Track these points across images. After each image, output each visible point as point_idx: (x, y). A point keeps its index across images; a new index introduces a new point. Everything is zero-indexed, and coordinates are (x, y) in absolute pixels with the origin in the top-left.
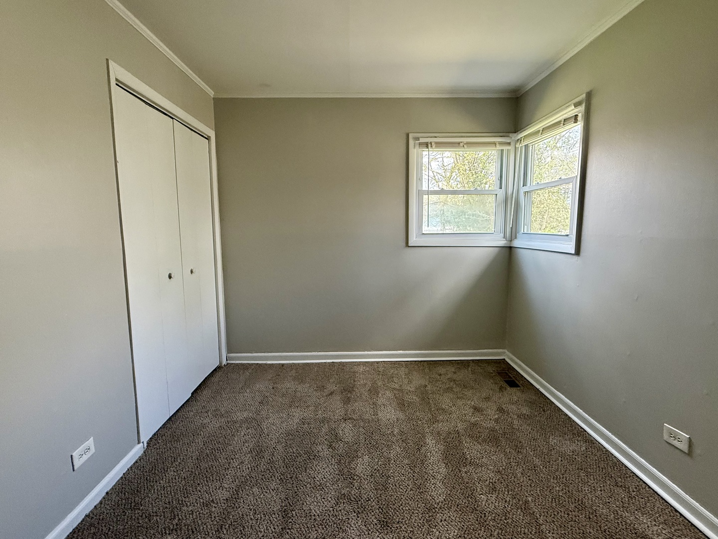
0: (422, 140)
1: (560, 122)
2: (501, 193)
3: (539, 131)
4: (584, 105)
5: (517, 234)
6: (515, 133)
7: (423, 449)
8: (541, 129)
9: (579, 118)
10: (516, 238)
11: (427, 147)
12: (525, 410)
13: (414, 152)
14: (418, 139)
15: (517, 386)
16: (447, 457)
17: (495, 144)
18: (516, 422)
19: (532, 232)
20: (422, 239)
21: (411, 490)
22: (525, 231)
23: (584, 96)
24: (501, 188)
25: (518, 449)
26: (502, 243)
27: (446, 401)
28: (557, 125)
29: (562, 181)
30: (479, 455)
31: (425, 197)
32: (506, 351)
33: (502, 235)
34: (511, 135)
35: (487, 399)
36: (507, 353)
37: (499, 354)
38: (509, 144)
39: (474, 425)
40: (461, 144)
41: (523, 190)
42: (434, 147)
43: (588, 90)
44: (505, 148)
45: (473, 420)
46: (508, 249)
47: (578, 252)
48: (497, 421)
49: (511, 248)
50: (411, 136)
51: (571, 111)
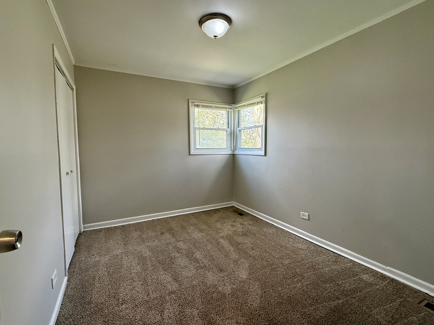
0: (195, 103)
1: (255, 103)
2: (229, 130)
3: (246, 105)
4: (264, 98)
5: (237, 149)
6: (233, 104)
7: (220, 243)
8: (247, 104)
9: (263, 102)
10: (236, 150)
11: (198, 107)
12: (250, 223)
13: (191, 108)
14: (194, 102)
15: (243, 215)
16: (231, 244)
17: (226, 108)
18: (249, 227)
19: (242, 147)
20: (196, 151)
21: (224, 257)
22: (240, 147)
23: (264, 94)
24: (228, 128)
25: (254, 235)
26: (230, 152)
27: (219, 225)
28: (254, 104)
29: (256, 127)
30: (242, 240)
31: (197, 131)
32: (233, 202)
33: (230, 149)
34: (232, 105)
35: (235, 221)
36: (235, 203)
37: (231, 204)
38: (232, 108)
39: (235, 231)
40: (213, 107)
41: (238, 129)
42: (201, 107)
43: (266, 93)
44: (230, 110)
45: (233, 230)
46: (233, 156)
47: (265, 155)
48: (242, 228)
49: (234, 155)
50: (190, 101)
51: (260, 99)
